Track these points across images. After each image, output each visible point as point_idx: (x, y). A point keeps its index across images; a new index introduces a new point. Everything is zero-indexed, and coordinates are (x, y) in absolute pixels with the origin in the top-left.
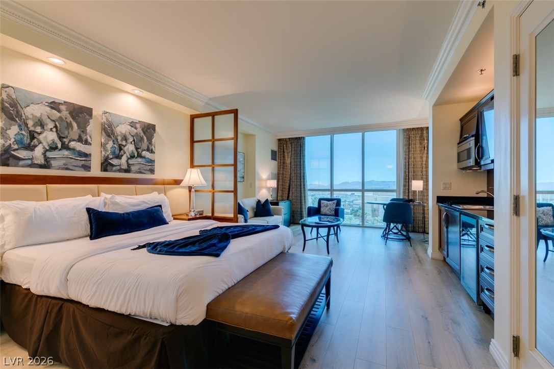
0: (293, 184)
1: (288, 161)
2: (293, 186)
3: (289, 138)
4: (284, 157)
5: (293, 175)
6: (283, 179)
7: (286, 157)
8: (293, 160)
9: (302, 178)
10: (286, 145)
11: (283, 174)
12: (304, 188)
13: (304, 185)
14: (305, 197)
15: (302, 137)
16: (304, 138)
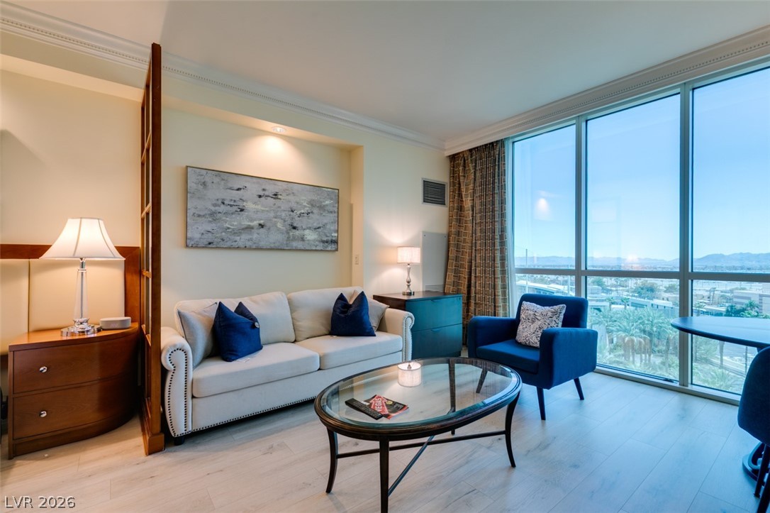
0: (478, 255)
1: (468, 203)
2: (478, 261)
3: (470, 150)
4: (460, 195)
5: (478, 234)
6: (457, 246)
7: (464, 193)
8: (478, 202)
9: (497, 242)
10: (464, 167)
11: (458, 234)
12: (503, 265)
13: (503, 259)
14: (504, 287)
15: (497, 142)
16: (501, 143)
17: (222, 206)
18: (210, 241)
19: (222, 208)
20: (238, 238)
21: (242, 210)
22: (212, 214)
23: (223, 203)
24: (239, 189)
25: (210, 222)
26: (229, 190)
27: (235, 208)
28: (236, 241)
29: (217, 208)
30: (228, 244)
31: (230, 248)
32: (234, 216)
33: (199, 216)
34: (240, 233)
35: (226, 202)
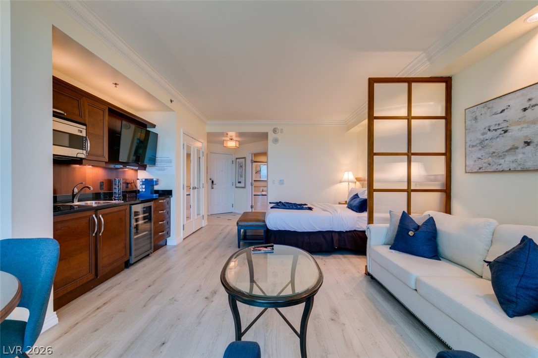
17: (489, 133)
18: (480, 166)
19: (490, 135)
20: (502, 161)
21: (506, 131)
22: (482, 142)
23: (489, 130)
24: (503, 111)
25: (480, 149)
26: (493, 116)
27: (500, 131)
28: (500, 164)
29: (485, 136)
30: (494, 168)
31: (495, 172)
32: (498, 139)
33: (473, 146)
34: (504, 155)
35: (492, 128)
